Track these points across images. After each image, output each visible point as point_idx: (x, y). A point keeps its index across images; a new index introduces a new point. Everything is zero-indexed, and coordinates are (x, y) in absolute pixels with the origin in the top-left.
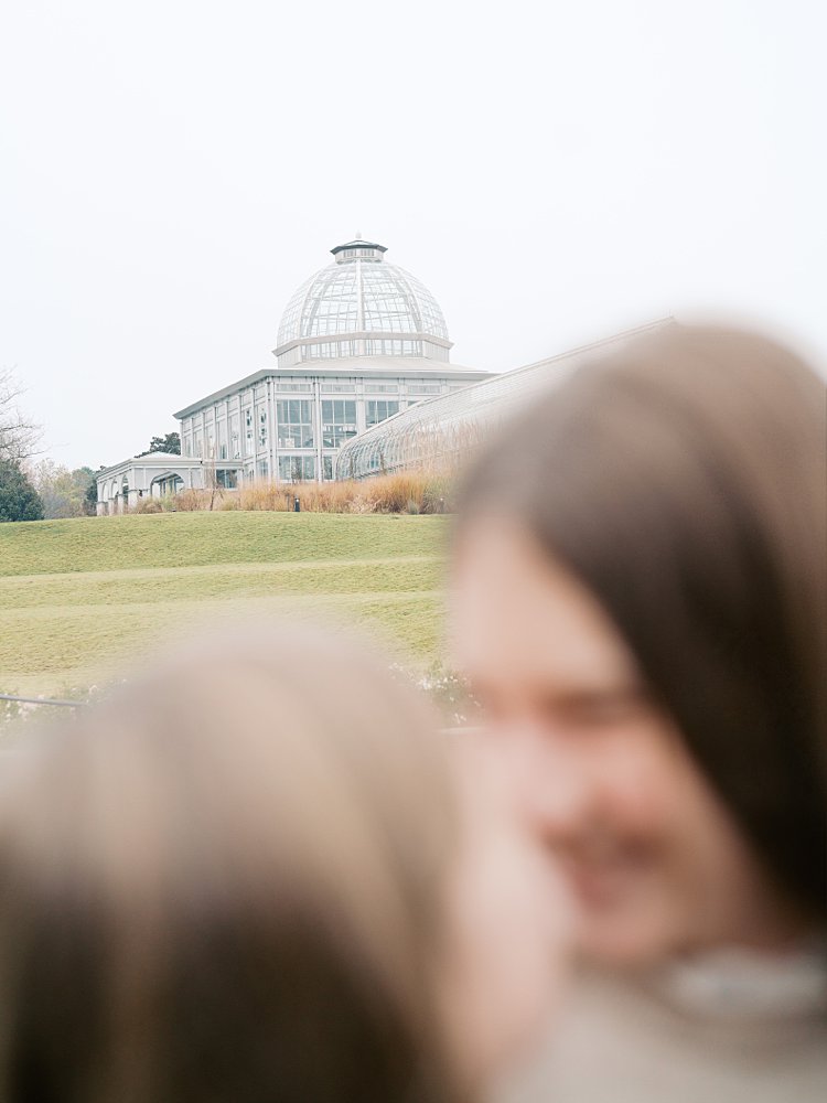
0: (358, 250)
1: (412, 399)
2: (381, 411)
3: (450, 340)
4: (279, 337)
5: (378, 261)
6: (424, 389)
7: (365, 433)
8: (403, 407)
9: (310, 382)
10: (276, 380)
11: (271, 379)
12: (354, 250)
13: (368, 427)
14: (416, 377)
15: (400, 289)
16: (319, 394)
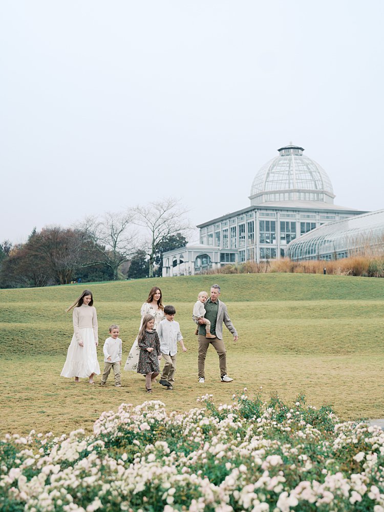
0: (292, 150)
1: (322, 222)
2: (308, 228)
3: (334, 194)
4: (252, 190)
5: (301, 155)
6: (328, 217)
7: (301, 239)
8: (318, 226)
9: (275, 212)
10: (259, 211)
11: (257, 210)
12: (289, 150)
13: (301, 235)
14: (323, 211)
15: (309, 169)
16: (279, 218)
